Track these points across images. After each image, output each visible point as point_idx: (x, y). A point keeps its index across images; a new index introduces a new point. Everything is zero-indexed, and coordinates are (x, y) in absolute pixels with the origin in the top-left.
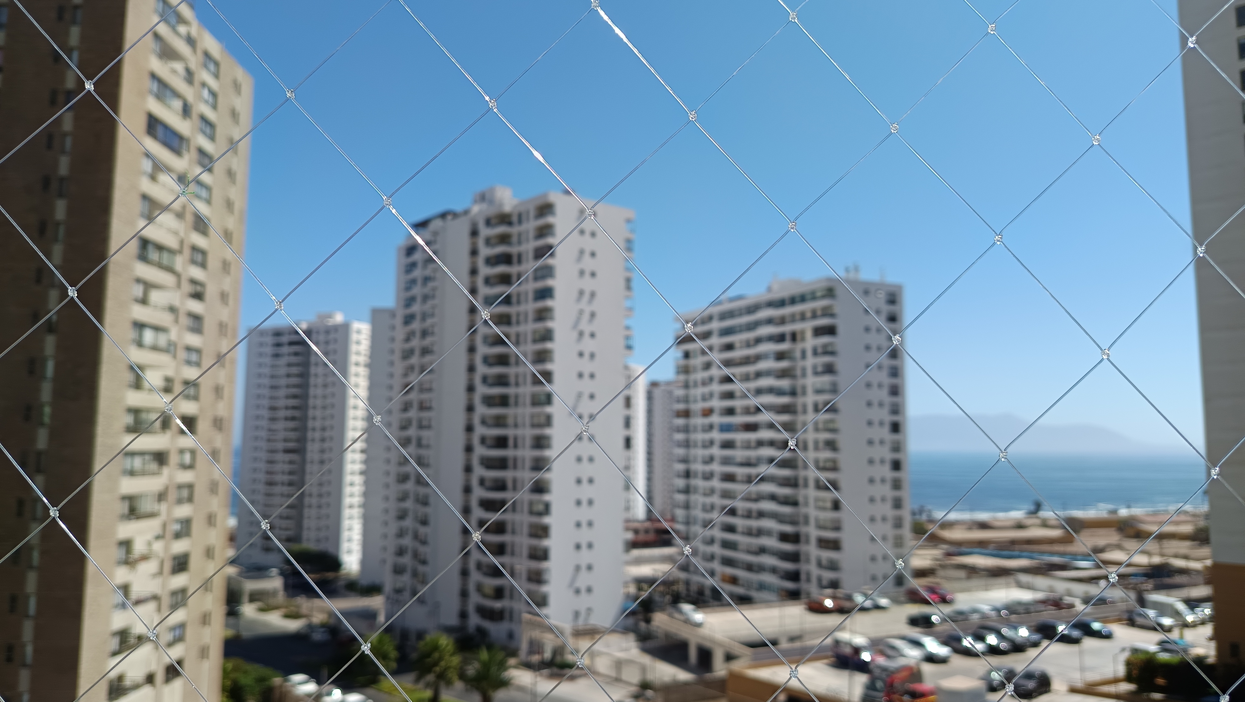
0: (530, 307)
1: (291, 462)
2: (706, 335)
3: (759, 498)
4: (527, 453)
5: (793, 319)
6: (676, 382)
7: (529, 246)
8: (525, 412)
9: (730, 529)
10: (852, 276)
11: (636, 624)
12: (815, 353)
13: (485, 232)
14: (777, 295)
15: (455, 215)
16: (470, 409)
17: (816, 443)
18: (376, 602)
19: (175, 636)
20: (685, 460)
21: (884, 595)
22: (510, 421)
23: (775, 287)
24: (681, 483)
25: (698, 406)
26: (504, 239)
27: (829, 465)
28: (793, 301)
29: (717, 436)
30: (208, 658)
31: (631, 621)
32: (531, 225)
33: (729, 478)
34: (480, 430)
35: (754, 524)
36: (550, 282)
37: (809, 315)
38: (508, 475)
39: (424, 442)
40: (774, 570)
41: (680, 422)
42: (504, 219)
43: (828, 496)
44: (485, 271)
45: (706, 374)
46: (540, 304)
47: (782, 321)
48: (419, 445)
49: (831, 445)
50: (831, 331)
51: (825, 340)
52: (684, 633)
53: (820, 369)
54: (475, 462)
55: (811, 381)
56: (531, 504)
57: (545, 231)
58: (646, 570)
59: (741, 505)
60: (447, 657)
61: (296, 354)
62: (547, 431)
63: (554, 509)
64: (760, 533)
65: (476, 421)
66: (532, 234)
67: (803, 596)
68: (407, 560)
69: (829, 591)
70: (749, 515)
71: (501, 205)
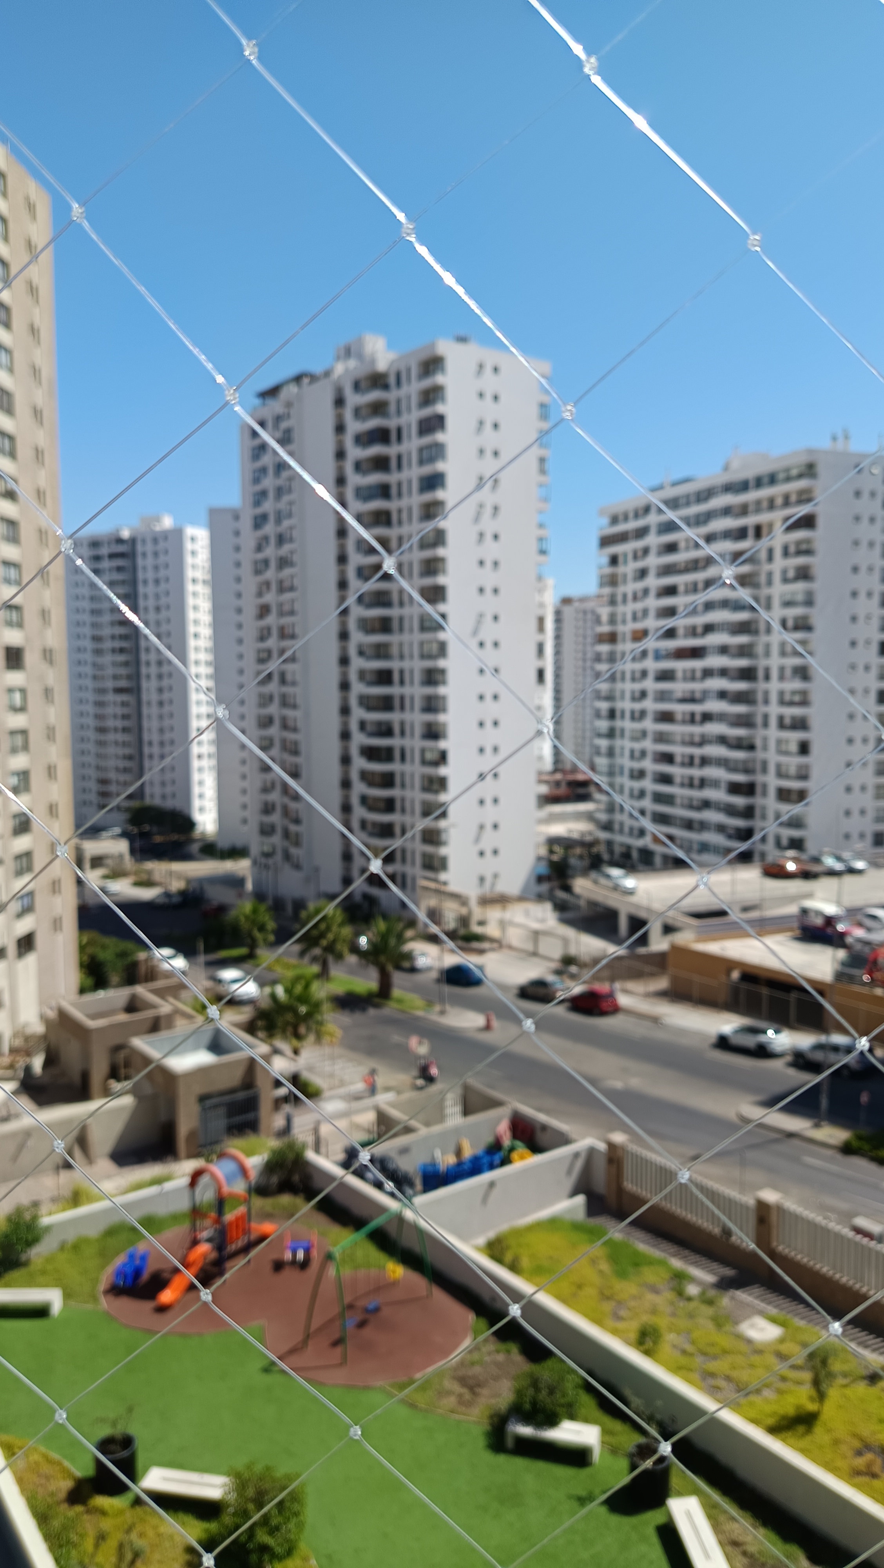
0: (415, 500)
1: (124, 704)
2: (642, 533)
3: (704, 741)
4: (416, 691)
5: (758, 507)
6: (599, 596)
7: (412, 417)
8: (412, 638)
9: (666, 779)
10: (840, 446)
11: (551, 890)
12: (786, 553)
13: (353, 399)
14: (737, 475)
15: (313, 378)
16: (344, 636)
17: (782, 669)
18: (242, 867)
19: (23, 906)
20: (610, 698)
21: (860, 856)
22: (395, 650)
23: (735, 464)
24: (603, 725)
25: (627, 628)
26: (378, 408)
27: (797, 698)
28: (759, 483)
29: (651, 665)
30: (61, 929)
31: (545, 887)
32: (413, 388)
33: (666, 717)
34: (357, 663)
35: (696, 773)
36: (440, 466)
37: (779, 501)
38: (394, 717)
39: (289, 677)
40: (721, 828)
41: (604, 648)
42: (378, 381)
43: (794, 737)
44: (354, 453)
45: (639, 585)
46: (428, 497)
47: (744, 510)
48: (283, 681)
49: (803, 673)
50: (808, 522)
51: (801, 534)
52: (612, 900)
53: (791, 574)
54: (353, 702)
55: (778, 590)
56: (423, 751)
57: (432, 395)
58: (559, 829)
59: (678, 750)
60: (335, 928)
61: (119, 569)
62: (441, 663)
63: (451, 757)
64: (703, 783)
65: (352, 652)
66: (414, 401)
67: (756, 857)
68: (276, 818)
69: (791, 853)
70: (690, 762)
71: (373, 361)
